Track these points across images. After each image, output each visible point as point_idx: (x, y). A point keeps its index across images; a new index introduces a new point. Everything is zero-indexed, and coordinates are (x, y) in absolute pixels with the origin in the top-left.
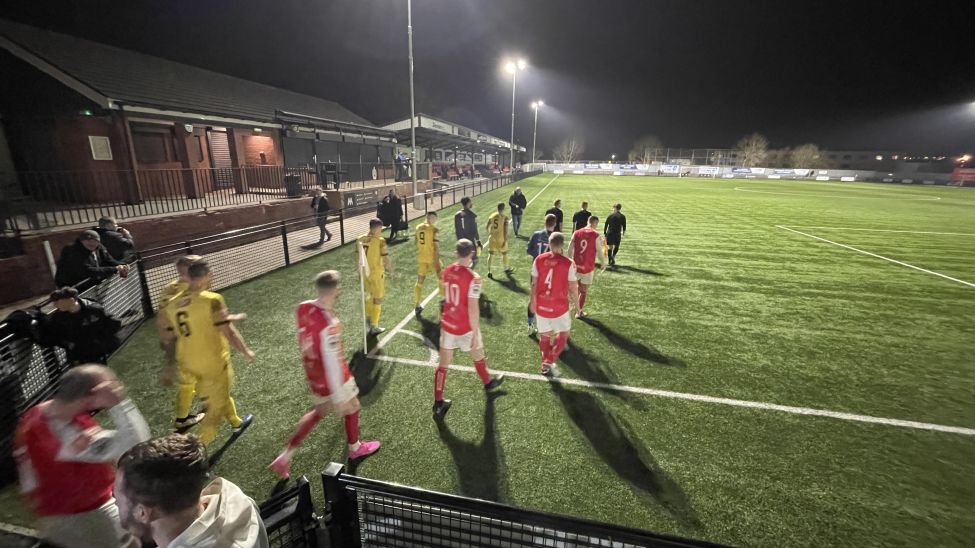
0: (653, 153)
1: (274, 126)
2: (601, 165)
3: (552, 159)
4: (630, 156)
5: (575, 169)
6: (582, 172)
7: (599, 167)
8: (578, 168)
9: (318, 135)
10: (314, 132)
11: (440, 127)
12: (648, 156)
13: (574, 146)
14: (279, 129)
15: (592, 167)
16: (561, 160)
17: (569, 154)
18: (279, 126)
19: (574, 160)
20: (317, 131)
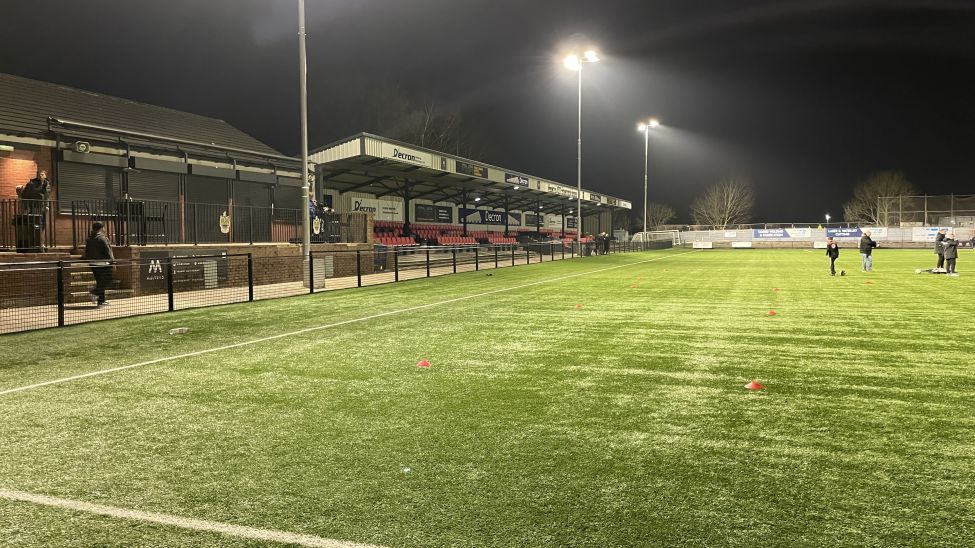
0: (895, 206)
1: (42, 142)
2: (788, 230)
3: (692, 223)
4: (848, 212)
5: (736, 240)
6: (749, 245)
7: (786, 235)
8: (741, 237)
9: (132, 161)
10: (125, 156)
11: (411, 158)
12: (884, 211)
13: (731, 197)
14: (52, 149)
15: (770, 234)
16: (708, 224)
17: (722, 212)
18: (51, 143)
19: (733, 222)
20: (132, 153)
